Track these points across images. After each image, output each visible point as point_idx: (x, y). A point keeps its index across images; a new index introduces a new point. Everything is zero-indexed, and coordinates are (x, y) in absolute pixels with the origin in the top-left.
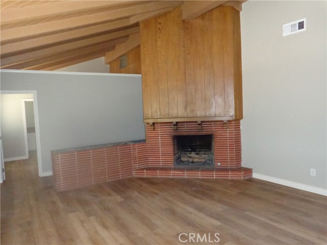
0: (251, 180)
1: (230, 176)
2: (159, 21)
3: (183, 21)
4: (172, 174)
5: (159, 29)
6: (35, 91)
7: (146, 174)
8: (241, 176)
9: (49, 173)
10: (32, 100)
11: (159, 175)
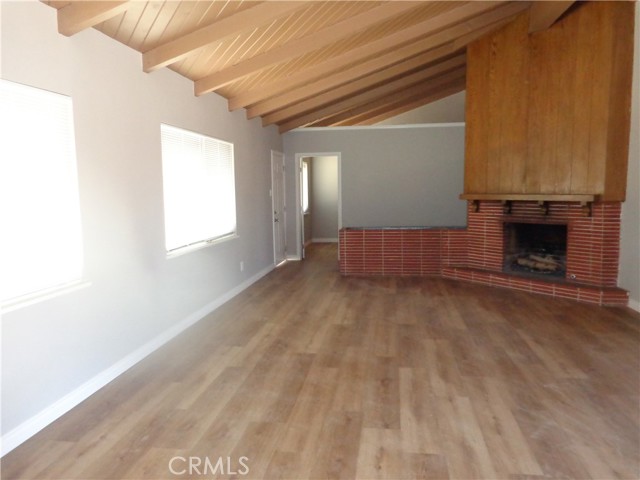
2: (494, 40)
3: (530, 35)
4: (492, 280)
5: (494, 53)
7: (456, 276)
8: (599, 299)
11: (473, 278)
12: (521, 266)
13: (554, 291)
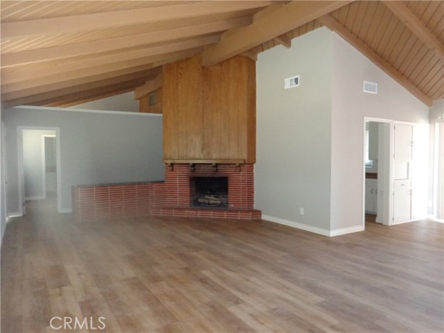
0: (260, 221)
1: (239, 216)
2: (181, 66)
3: (203, 67)
5: (181, 74)
6: (58, 128)
7: (162, 213)
8: (249, 217)
9: (69, 210)
10: (54, 136)
11: (174, 213)
12: (200, 203)
13: (225, 215)
